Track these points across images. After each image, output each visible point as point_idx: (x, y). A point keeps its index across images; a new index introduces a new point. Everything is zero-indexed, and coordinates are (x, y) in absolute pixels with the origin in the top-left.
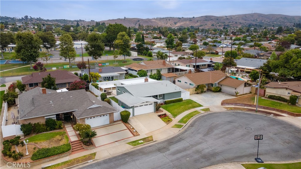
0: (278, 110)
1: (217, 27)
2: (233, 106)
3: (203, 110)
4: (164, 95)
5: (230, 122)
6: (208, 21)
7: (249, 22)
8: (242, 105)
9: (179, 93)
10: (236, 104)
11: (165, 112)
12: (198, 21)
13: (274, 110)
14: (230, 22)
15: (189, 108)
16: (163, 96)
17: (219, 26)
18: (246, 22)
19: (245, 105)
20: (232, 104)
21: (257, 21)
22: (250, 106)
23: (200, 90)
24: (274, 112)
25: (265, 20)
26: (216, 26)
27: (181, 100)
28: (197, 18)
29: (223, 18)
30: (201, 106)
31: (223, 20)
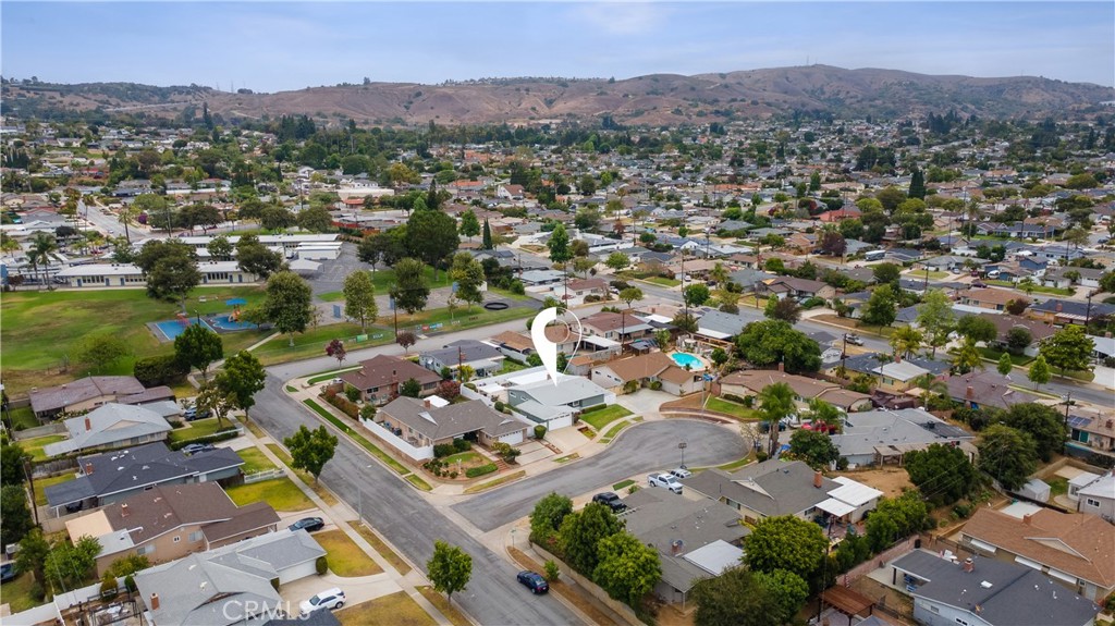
0: (728, 416)
1: (690, 117)
2: (675, 412)
3: (634, 419)
4: (581, 401)
5: (666, 433)
6: (663, 94)
7: (795, 99)
8: (687, 410)
9: (601, 397)
10: (679, 409)
11: (585, 424)
12: (626, 95)
13: (723, 415)
14: (734, 100)
15: (617, 418)
16: (580, 403)
17: (700, 114)
18: (787, 97)
19: (691, 410)
20: (673, 409)
21: (823, 93)
22: (696, 411)
23: (630, 388)
24: (723, 418)
25: (848, 92)
26: (687, 115)
27: (604, 406)
28: (624, 81)
29: (713, 83)
30: (631, 413)
31: (711, 90)
